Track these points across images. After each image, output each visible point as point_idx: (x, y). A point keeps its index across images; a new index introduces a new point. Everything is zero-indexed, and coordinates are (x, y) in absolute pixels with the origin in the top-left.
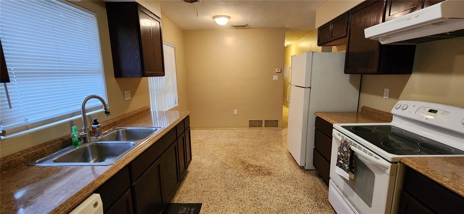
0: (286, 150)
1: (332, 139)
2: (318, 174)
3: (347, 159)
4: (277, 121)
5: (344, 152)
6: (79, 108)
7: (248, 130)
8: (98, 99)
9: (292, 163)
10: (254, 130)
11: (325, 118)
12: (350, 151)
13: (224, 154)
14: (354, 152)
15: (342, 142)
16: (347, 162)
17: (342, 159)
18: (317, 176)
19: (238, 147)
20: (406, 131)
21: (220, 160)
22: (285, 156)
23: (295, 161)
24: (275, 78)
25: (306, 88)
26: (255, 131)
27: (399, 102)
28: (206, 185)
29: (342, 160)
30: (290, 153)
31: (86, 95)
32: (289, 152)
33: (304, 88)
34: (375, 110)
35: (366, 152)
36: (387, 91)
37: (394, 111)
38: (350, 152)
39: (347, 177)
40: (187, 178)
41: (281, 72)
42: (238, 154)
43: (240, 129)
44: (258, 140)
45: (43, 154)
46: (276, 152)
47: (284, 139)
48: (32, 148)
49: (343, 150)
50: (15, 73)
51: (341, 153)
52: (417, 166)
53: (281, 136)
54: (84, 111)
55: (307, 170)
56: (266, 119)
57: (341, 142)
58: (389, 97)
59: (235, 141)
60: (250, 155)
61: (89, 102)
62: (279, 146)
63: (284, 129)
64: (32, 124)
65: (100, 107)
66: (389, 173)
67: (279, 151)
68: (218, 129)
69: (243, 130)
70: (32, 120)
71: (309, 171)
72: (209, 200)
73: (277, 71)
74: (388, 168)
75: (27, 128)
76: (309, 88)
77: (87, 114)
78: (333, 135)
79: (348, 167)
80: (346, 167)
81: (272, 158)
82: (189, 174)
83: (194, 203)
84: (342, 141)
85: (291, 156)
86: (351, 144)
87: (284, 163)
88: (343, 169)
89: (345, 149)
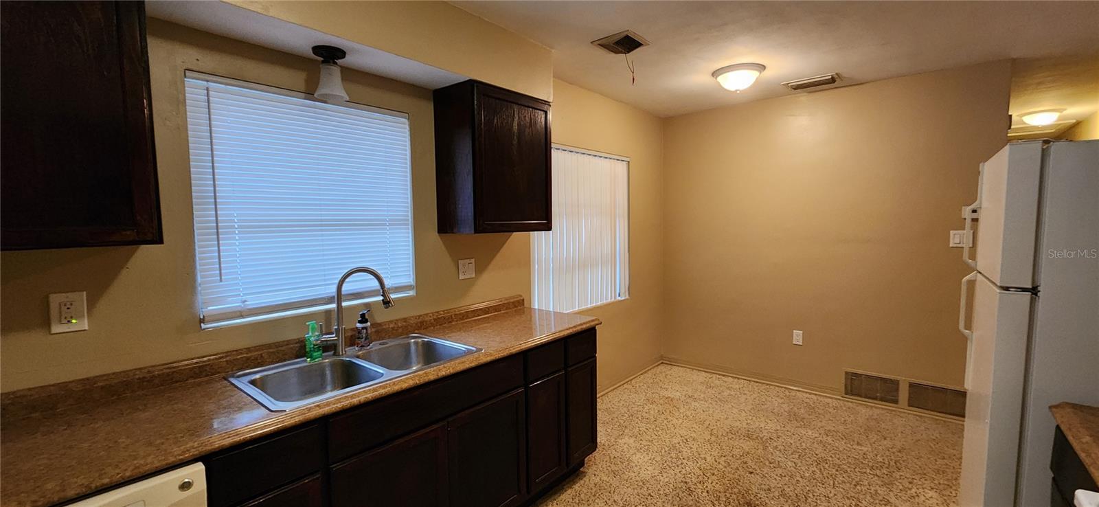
6: (332, 290)
7: (839, 403)
8: (372, 277)
10: (860, 408)
13: (709, 459)
19: (765, 448)
21: (684, 472)
24: (960, 238)
26: (863, 410)
31: (348, 267)
40: (569, 491)
42: (751, 473)
43: (810, 394)
45: (259, 363)
48: (246, 349)
50: (240, 227)
54: (339, 297)
56: (913, 380)
59: (769, 426)
60: (792, 488)
61: (349, 282)
64: (250, 309)
65: (371, 293)
68: (738, 378)
69: (822, 399)
70: (254, 302)
75: (241, 315)
77: (344, 304)
82: (582, 482)
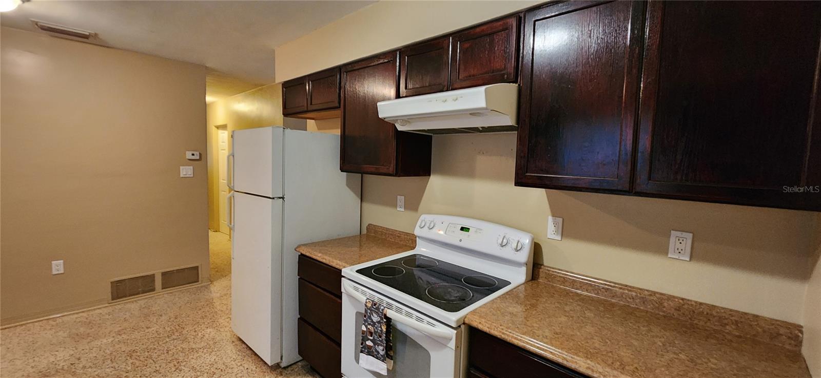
0: (229, 334)
1: (340, 298)
2: (309, 366)
3: (380, 337)
4: (196, 268)
5: (374, 324)
7: (110, 309)
9: (250, 365)
11: (318, 256)
12: (385, 320)
14: (391, 319)
15: (368, 304)
16: (381, 341)
17: (371, 338)
18: (307, 373)
20: (438, 261)
22: (231, 352)
23: (256, 354)
24: (186, 171)
25: (273, 198)
27: (423, 217)
29: (371, 340)
30: (240, 340)
32: (239, 337)
33: (271, 200)
34: (387, 229)
35: (410, 315)
36: (401, 199)
37: (417, 232)
38: (385, 322)
39: (382, 370)
41: (200, 159)
43: (77, 313)
44: (147, 331)
46: (204, 348)
47: (218, 308)
49: (372, 320)
51: (369, 327)
52: (487, 325)
53: (210, 303)
55: (285, 368)
56: (164, 271)
57: (366, 306)
58: (405, 208)
62: (209, 330)
63: (215, 282)
66: (454, 348)
67: (211, 343)
69: (91, 313)
71: (289, 368)
73: (189, 155)
74: (451, 340)
76: (280, 198)
78: (343, 290)
79: (383, 350)
80: (380, 351)
81: (198, 368)
84: (366, 302)
85: (244, 346)
86: (384, 307)
87: (230, 371)
88: (373, 356)
89: (375, 318)
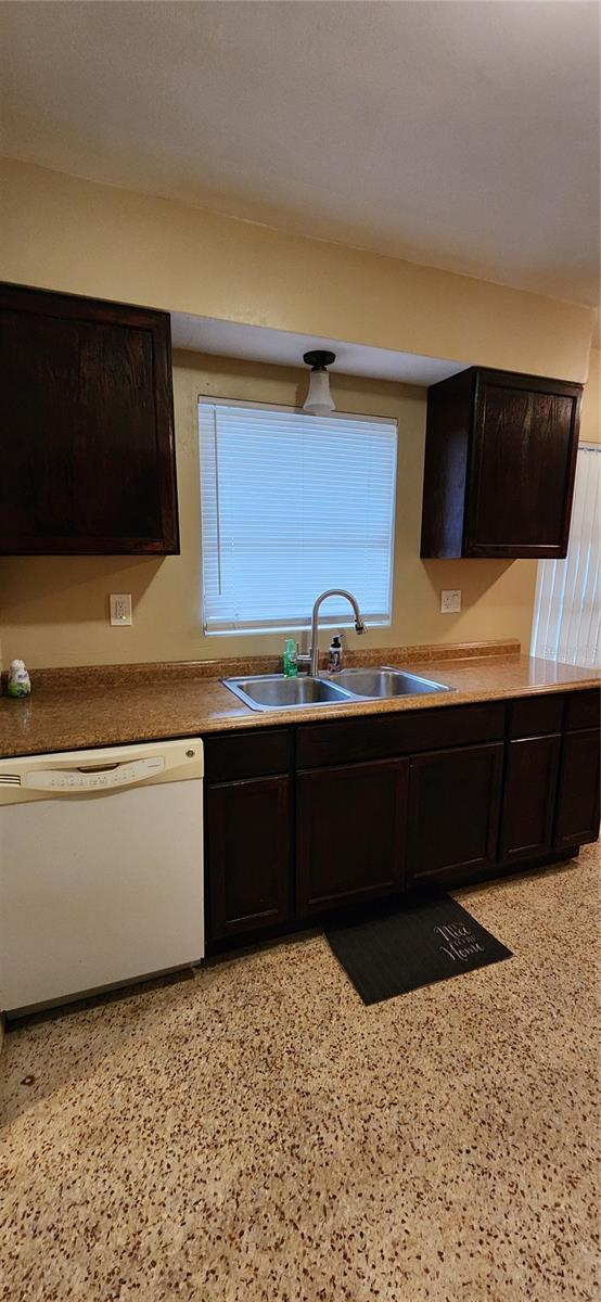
8: (347, 601)
28: (583, 928)
40: (552, 877)
48: (237, 658)
64: (242, 623)
65: (346, 619)
70: (244, 616)
72: (542, 965)
75: (234, 627)
77: (320, 627)
82: (571, 872)
83: (499, 940)
